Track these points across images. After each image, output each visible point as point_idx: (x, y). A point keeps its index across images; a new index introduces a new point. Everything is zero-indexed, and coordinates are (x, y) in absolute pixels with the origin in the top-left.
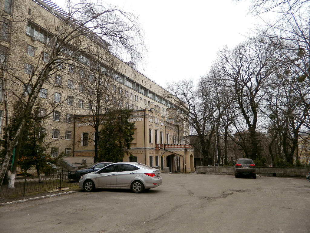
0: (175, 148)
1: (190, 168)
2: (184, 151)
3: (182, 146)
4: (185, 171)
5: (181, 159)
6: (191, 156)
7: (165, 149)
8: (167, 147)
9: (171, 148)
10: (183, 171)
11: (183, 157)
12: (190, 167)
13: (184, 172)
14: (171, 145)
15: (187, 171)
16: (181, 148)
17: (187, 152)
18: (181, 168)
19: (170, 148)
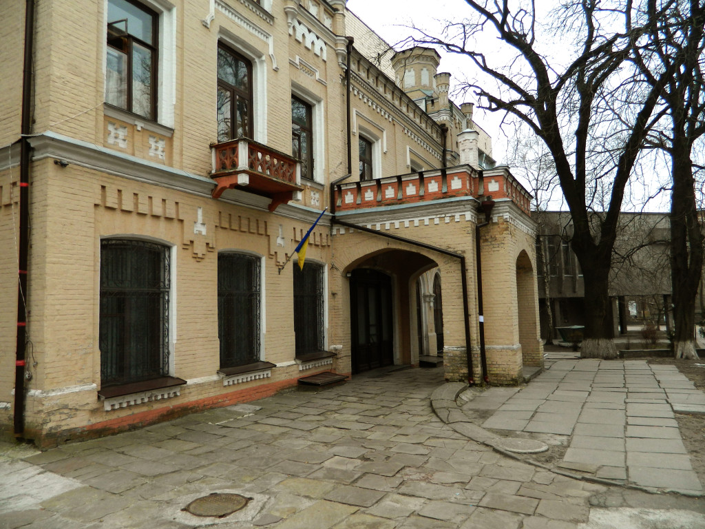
0: (400, 201)
1: (517, 345)
2: (469, 216)
3: (456, 184)
4: (478, 370)
5: (449, 277)
6: (522, 264)
7: (338, 214)
8: (349, 198)
9: (379, 203)
10: (465, 371)
11: (462, 261)
12: (516, 337)
13: (470, 375)
14: (400, 181)
15: (494, 370)
16: (445, 195)
17: (495, 231)
18: (446, 347)
19: (369, 204)
